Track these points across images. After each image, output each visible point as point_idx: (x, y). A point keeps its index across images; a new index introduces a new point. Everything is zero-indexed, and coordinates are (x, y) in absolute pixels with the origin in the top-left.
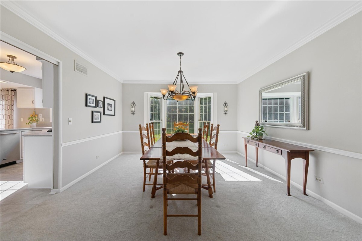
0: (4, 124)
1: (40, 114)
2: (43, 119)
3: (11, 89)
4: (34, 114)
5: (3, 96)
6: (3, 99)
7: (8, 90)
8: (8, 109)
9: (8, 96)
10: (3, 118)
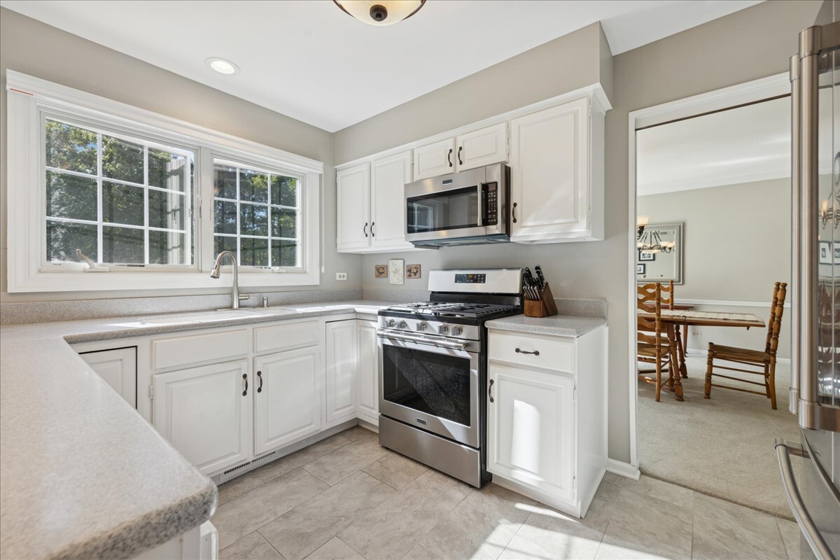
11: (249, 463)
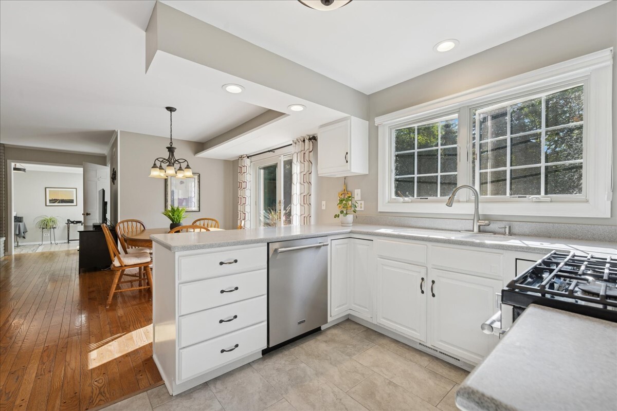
0: (299, 215)
1: (356, 190)
2: (363, 202)
3: (308, 135)
4: (346, 191)
5: (297, 154)
6: (297, 161)
7: (304, 141)
8: (304, 182)
9: (304, 153)
10: (297, 202)
11: (437, 351)
